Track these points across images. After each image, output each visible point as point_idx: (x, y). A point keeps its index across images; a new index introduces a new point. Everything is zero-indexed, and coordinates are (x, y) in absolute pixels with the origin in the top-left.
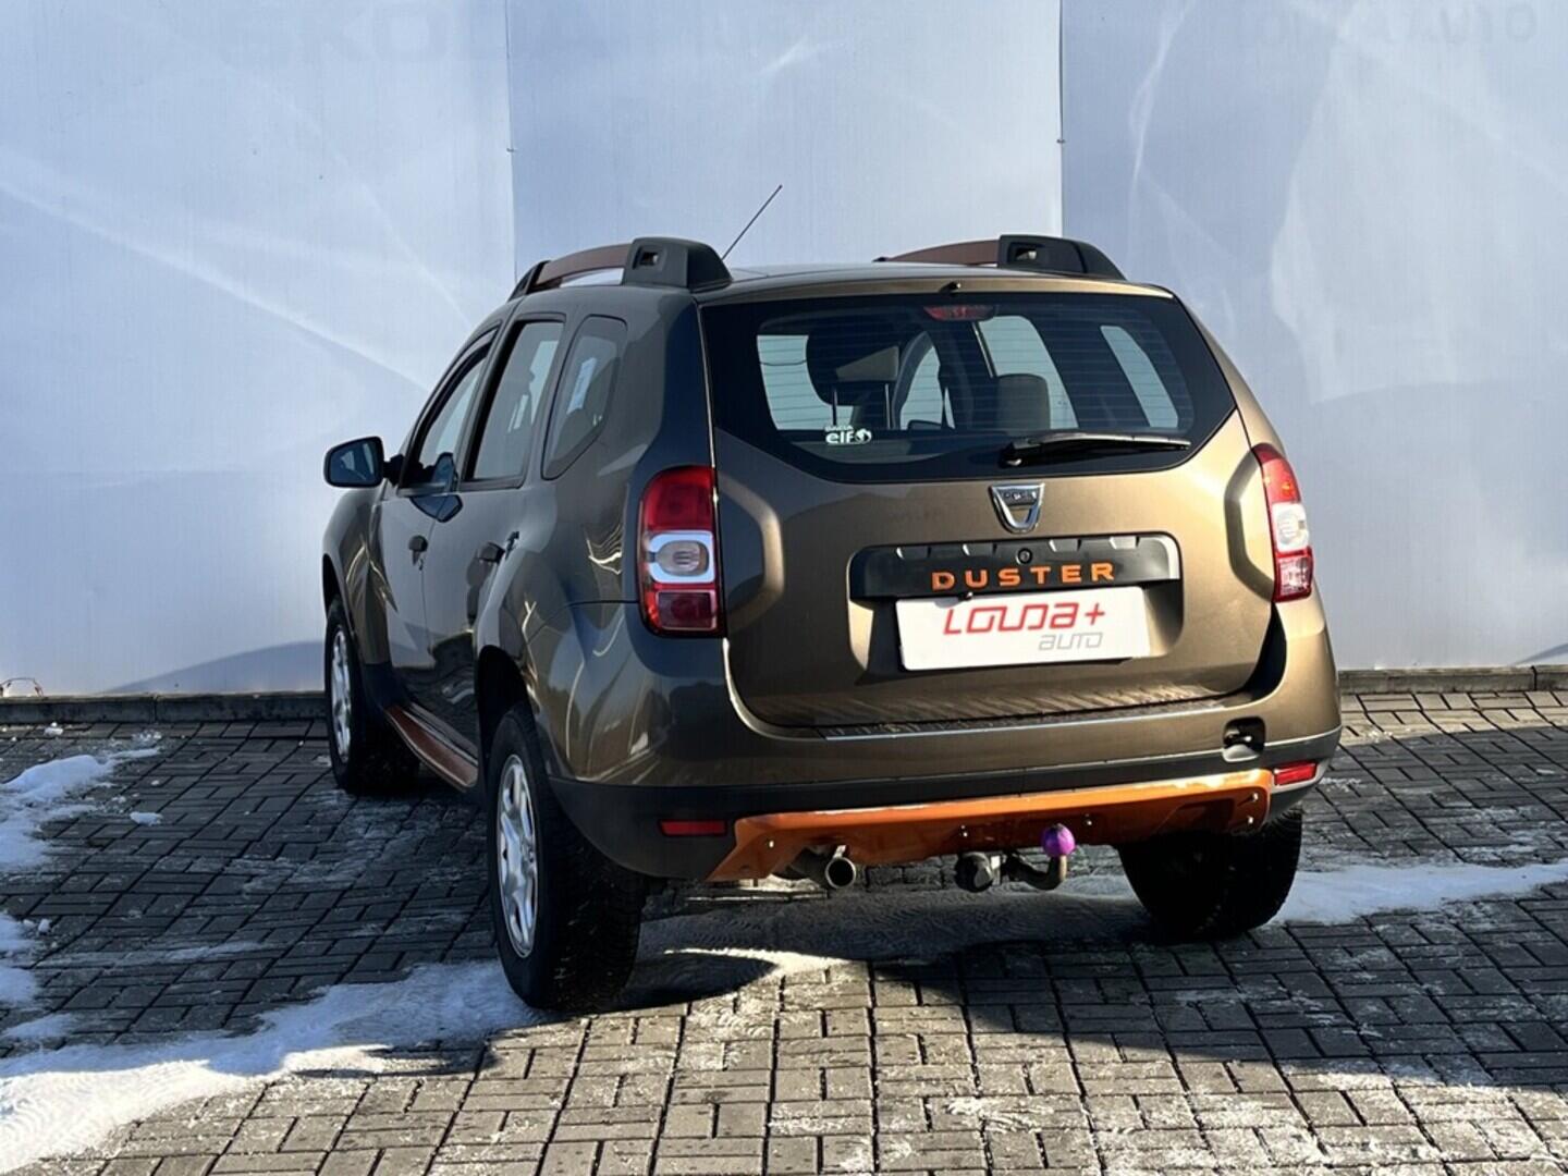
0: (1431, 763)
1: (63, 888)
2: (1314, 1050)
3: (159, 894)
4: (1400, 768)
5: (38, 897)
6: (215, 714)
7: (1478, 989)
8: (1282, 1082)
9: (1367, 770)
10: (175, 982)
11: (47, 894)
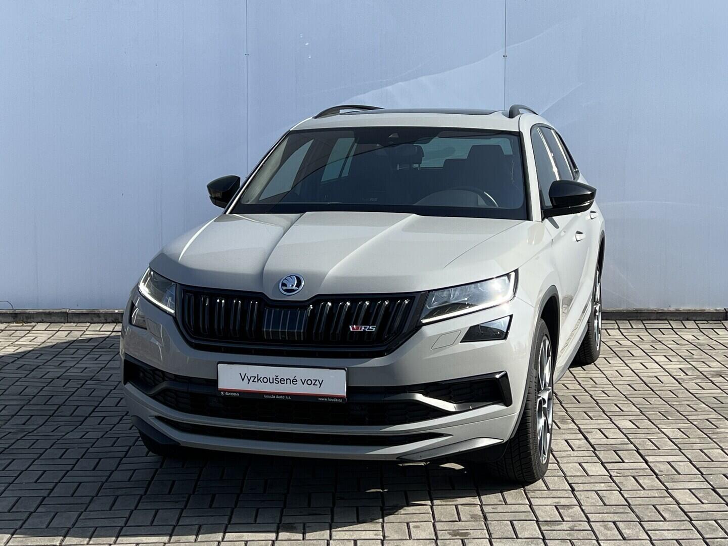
0: (680, 354)
1: (31, 403)
2: (639, 487)
3: (79, 406)
4: (665, 356)
5: (21, 406)
6: (96, 319)
7: (713, 459)
8: (624, 500)
9: (650, 356)
10: (91, 447)
11: (24, 405)
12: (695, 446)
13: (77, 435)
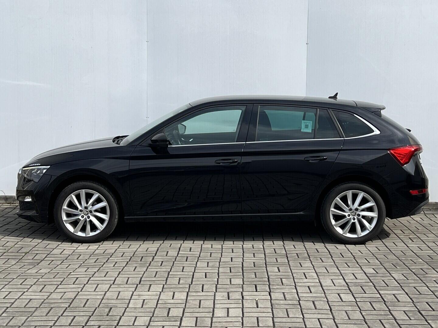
0: (410, 229)
2: (373, 308)
4: (401, 230)
5: (3, 253)
7: (421, 293)
8: (362, 317)
10: (41, 278)
12: (411, 285)
13: (34, 271)
